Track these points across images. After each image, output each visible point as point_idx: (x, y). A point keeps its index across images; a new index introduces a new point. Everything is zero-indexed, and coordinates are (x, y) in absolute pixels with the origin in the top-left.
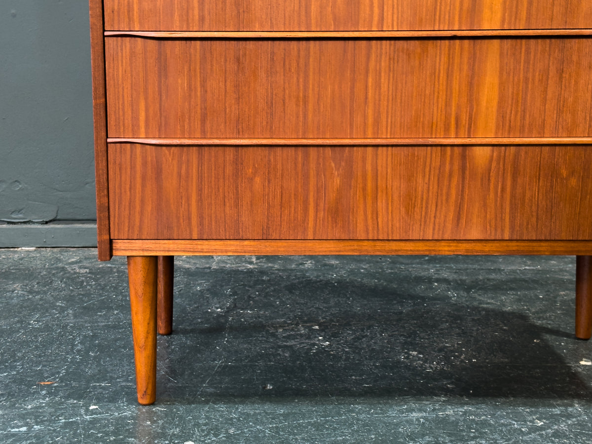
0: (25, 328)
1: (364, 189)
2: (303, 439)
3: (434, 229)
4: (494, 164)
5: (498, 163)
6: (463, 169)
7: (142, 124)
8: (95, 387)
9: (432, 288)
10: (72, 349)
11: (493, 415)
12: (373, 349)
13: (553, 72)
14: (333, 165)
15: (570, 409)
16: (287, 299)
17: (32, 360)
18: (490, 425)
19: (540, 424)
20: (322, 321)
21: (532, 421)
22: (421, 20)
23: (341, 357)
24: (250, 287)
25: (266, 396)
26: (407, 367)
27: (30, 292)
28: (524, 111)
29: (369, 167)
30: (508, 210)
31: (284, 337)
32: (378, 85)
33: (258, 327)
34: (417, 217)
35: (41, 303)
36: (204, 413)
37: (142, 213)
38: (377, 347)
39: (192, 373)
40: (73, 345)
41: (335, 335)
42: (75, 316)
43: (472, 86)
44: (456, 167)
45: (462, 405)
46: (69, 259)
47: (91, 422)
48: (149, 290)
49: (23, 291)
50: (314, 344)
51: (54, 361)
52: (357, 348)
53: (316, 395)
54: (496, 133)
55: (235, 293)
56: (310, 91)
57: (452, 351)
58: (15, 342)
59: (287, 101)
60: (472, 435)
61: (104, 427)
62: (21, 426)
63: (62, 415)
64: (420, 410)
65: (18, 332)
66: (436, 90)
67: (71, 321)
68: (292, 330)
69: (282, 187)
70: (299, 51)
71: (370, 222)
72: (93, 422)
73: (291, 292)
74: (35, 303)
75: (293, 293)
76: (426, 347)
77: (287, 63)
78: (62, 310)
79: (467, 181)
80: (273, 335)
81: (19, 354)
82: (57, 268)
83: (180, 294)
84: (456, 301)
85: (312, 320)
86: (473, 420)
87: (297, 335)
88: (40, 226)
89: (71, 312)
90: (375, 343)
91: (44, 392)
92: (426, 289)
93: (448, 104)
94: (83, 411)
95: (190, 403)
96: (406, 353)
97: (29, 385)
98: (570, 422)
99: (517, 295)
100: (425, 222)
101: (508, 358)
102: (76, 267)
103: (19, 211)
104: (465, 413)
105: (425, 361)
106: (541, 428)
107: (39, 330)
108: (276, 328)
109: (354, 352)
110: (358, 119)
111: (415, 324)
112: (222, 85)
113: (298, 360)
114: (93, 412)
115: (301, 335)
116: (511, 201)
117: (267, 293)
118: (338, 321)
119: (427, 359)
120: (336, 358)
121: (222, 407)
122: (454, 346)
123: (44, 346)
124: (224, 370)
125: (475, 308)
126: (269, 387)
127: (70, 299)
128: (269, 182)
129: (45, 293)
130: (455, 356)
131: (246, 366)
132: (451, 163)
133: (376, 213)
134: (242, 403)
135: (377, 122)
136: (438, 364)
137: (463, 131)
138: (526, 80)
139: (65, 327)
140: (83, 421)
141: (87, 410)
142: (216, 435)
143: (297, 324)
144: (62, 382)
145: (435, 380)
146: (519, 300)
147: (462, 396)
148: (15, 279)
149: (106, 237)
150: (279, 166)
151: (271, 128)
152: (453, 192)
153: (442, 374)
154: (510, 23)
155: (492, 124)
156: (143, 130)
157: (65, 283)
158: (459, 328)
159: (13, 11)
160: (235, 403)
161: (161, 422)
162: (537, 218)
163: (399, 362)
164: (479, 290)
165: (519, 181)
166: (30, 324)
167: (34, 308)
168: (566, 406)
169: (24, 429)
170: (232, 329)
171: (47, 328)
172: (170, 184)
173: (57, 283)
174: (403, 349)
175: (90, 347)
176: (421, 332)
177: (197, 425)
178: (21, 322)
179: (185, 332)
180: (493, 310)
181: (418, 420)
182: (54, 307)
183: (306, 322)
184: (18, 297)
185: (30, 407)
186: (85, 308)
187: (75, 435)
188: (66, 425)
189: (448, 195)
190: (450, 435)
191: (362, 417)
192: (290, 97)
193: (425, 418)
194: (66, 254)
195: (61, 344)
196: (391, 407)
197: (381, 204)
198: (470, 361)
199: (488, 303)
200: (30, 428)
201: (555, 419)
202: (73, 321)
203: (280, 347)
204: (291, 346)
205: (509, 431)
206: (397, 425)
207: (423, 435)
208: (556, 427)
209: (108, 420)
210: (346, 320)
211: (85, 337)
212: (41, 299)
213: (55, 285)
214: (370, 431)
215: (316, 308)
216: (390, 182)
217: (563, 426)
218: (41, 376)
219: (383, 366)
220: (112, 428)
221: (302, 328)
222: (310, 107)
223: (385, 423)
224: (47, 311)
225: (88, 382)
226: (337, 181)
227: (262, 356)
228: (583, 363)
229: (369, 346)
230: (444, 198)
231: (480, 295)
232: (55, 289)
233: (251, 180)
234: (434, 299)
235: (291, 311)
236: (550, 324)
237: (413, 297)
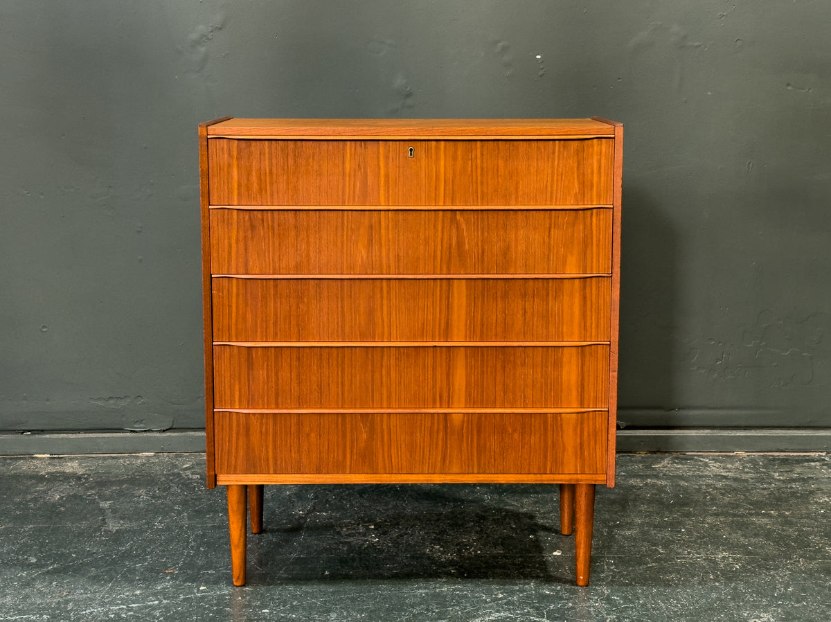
0: (151, 529)
1: (382, 441)
2: (341, 608)
3: (429, 467)
4: (465, 425)
5: (468, 423)
6: (446, 427)
7: (237, 399)
8: (204, 574)
9: (473, 492)
10: (187, 545)
11: (472, 591)
12: (409, 544)
13: (499, 367)
14: (362, 425)
15: (526, 586)
16: (357, 502)
17: (158, 554)
18: (467, 597)
19: (501, 596)
20: (378, 521)
21: (496, 595)
22: (414, 335)
23: (383, 551)
24: (330, 491)
25: (323, 579)
26: (429, 558)
27: (153, 497)
28: (483, 392)
29: (385, 426)
30: (475, 454)
31: (346, 535)
32: (389, 374)
33: (329, 527)
34: (417, 459)
35: (162, 506)
36: (278, 592)
37: (236, 458)
38: (412, 543)
39: (273, 564)
40: (188, 543)
41: (385, 533)
42: (189, 519)
43: (449, 375)
44: (441, 427)
45: (455, 584)
46: (183, 465)
47: (201, 598)
48: (242, 507)
49: (147, 496)
50: (367, 541)
51: (174, 555)
52: (397, 543)
53: (357, 579)
54: (466, 405)
55: (316, 497)
56: (346, 378)
57: (467, 545)
58: (145, 540)
59: (331, 385)
60: (452, 604)
61: (210, 601)
62: (154, 601)
63: (181, 593)
64: (425, 588)
65: (147, 532)
66: (426, 378)
67: (186, 523)
68: (354, 529)
69: (329, 440)
70: (338, 354)
71: (387, 462)
72: (202, 598)
73: (361, 496)
74: (158, 507)
75: (363, 497)
76: (449, 542)
77: (330, 361)
78: (179, 513)
79: (448, 436)
80: (339, 533)
81: (149, 550)
82: (174, 474)
83: (272, 498)
84: (488, 503)
85: (370, 521)
86: (458, 594)
87: (356, 533)
88: (158, 435)
89: (186, 514)
90: (412, 539)
91: (168, 578)
92: (469, 493)
93: (434, 386)
94: (195, 591)
95: (269, 585)
96: (432, 547)
97: (158, 573)
98: (521, 595)
99: (537, 498)
100: (423, 462)
101: (503, 550)
102: (188, 473)
103: (141, 422)
104: (454, 590)
105: (443, 554)
106: (501, 599)
107: (161, 530)
108: (342, 528)
109: (394, 546)
110: (377, 396)
111: (448, 523)
112: (289, 374)
113: (352, 552)
114: (203, 591)
115: (359, 533)
116: (477, 448)
117: (341, 497)
118: (390, 521)
119: (445, 552)
120: (381, 551)
121: (291, 588)
122: (469, 541)
123: (166, 543)
124: (297, 561)
125: (500, 510)
126: (327, 573)
127: (185, 503)
128: (320, 436)
129: (165, 498)
130: (466, 549)
131: (313, 558)
132: (438, 424)
133: (390, 457)
134: (305, 584)
135: (389, 397)
136: (451, 555)
137: (445, 404)
138: (483, 371)
139: (181, 528)
140: (196, 597)
141: (198, 590)
142: (284, 606)
143: (358, 525)
144: (181, 570)
145: (445, 567)
146: (536, 502)
147: (457, 578)
148: (140, 485)
149: (212, 473)
150: (326, 426)
151: (321, 401)
152: (440, 442)
153: (452, 563)
154: (470, 338)
155: (463, 400)
156: (237, 403)
157: (181, 488)
158: (479, 526)
159: (140, 257)
160: (301, 584)
161: (248, 598)
162: (495, 460)
163: (424, 553)
164: (509, 493)
165: (482, 436)
166: (155, 525)
167: (157, 511)
168: (525, 584)
169: (157, 602)
170: (308, 527)
171: (168, 529)
172: (255, 438)
173: (175, 489)
174: (431, 544)
175: (200, 544)
176: (450, 530)
177: (273, 599)
178: (147, 523)
179: (272, 531)
180: (512, 511)
181: (421, 595)
182: (172, 510)
183: (366, 522)
184: (144, 501)
185: (159, 588)
186: (196, 511)
187: (190, 606)
188: (184, 600)
189: (437, 444)
190: (438, 604)
191: (384, 593)
192: (332, 382)
193: (426, 594)
194: (180, 459)
195: (179, 541)
196: (407, 586)
197: (394, 451)
198: (476, 552)
199: (512, 505)
200: (160, 602)
201: (512, 593)
202: (188, 522)
203: (341, 543)
204: (349, 542)
205: (478, 601)
206: (406, 598)
207: (421, 604)
208: (510, 598)
209: (213, 597)
210: (396, 521)
211: (197, 535)
212: (162, 504)
213: (172, 490)
214: (387, 602)
215: (377, 510)
216: (398, 436)
217: (515, 598)
218: (165, 566)
219: (412, 557)
220: (215, 602)
221: (361, 528)
222: (346, 388)
223: (398, 597)
224: (167, 514)
225: (199, 570)
226: (364, 436)
227: (326, 549)
228: (554, 553)
229: (407, 542)
230: (434, 446)
231: (508, 498)
232: (173, 494)
233: (308, 435)
234: (471, 501)
235: (356, 513)
236: (548, 523)
237: (455, 500)
